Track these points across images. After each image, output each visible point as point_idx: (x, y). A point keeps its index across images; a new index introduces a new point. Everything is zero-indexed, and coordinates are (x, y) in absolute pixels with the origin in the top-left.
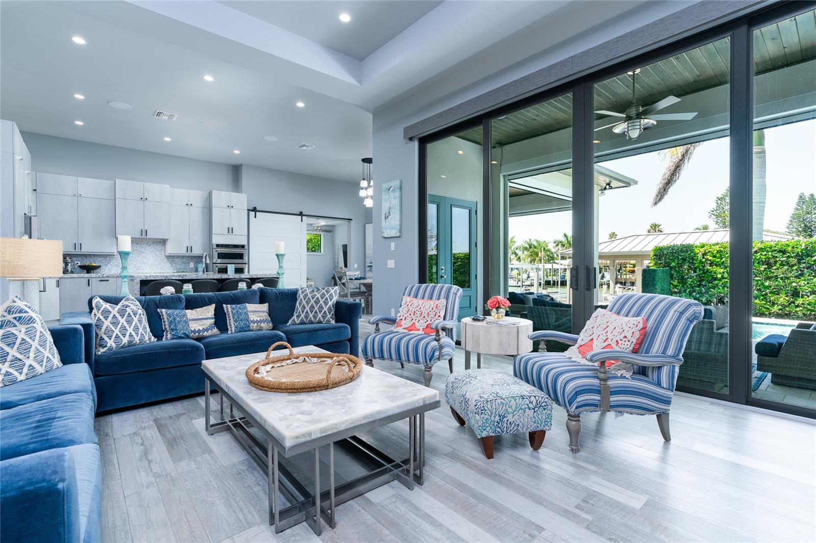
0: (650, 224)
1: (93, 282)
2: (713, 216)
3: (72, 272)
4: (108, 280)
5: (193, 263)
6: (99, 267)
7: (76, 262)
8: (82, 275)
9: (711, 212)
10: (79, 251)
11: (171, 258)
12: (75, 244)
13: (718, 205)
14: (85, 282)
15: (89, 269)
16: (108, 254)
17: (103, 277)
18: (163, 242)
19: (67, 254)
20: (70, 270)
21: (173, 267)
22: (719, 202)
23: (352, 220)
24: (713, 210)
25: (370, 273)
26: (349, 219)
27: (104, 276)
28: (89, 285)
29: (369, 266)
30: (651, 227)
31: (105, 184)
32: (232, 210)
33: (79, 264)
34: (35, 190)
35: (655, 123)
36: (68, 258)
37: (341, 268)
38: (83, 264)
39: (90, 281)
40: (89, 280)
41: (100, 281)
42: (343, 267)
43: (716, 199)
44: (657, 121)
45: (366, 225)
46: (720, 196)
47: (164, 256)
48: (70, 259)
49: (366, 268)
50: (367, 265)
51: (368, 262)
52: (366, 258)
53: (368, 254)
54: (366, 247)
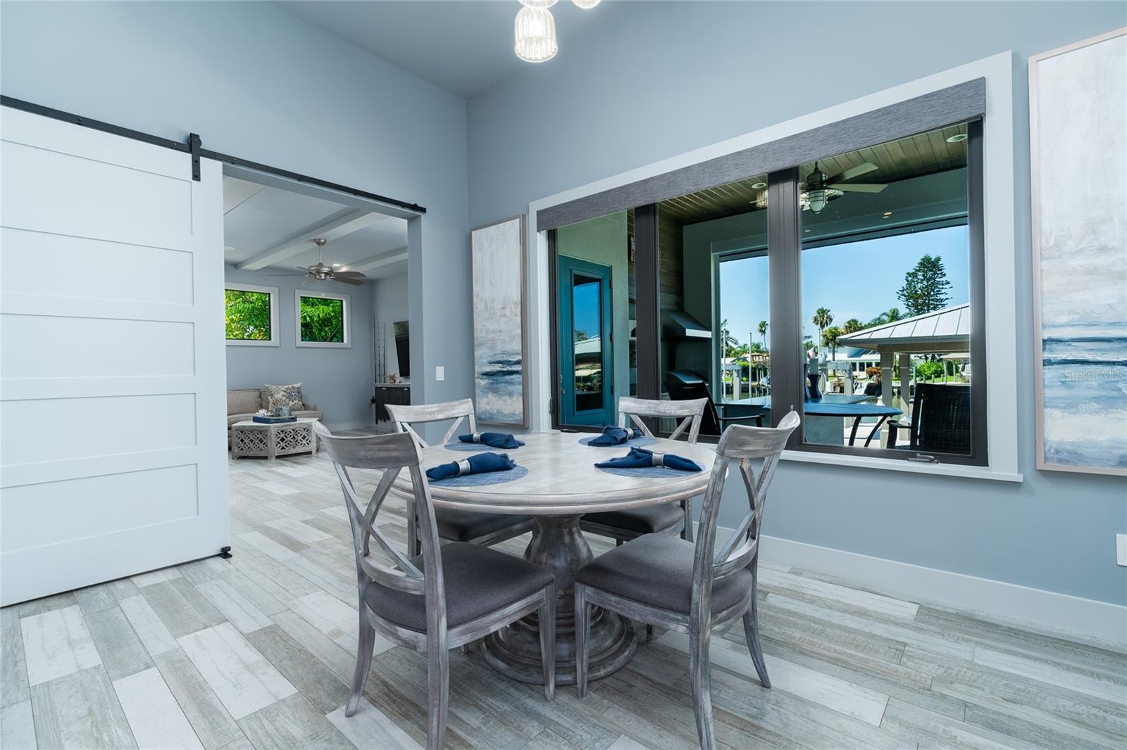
0: (818, 309)
2: (903, 297)
9: (900, 293)
13: (909, 284)
22: (910, 278)
23: (424, 210)
24: (901, 289)
25: (490, 396)
26: (414, 207)
29: (486, 374)
30: (819, 313)
35: (842, 193)
37: (393, 378)
42: (398, 375)
43: (906, 275)
44: (844, 192)
45: (473, 232)
46: (912, 271)
49: (476, 381)
50: (479, 369)
51: (484, 361)
52: (476, 347)
53: (482, 331)
54: (475, 306)
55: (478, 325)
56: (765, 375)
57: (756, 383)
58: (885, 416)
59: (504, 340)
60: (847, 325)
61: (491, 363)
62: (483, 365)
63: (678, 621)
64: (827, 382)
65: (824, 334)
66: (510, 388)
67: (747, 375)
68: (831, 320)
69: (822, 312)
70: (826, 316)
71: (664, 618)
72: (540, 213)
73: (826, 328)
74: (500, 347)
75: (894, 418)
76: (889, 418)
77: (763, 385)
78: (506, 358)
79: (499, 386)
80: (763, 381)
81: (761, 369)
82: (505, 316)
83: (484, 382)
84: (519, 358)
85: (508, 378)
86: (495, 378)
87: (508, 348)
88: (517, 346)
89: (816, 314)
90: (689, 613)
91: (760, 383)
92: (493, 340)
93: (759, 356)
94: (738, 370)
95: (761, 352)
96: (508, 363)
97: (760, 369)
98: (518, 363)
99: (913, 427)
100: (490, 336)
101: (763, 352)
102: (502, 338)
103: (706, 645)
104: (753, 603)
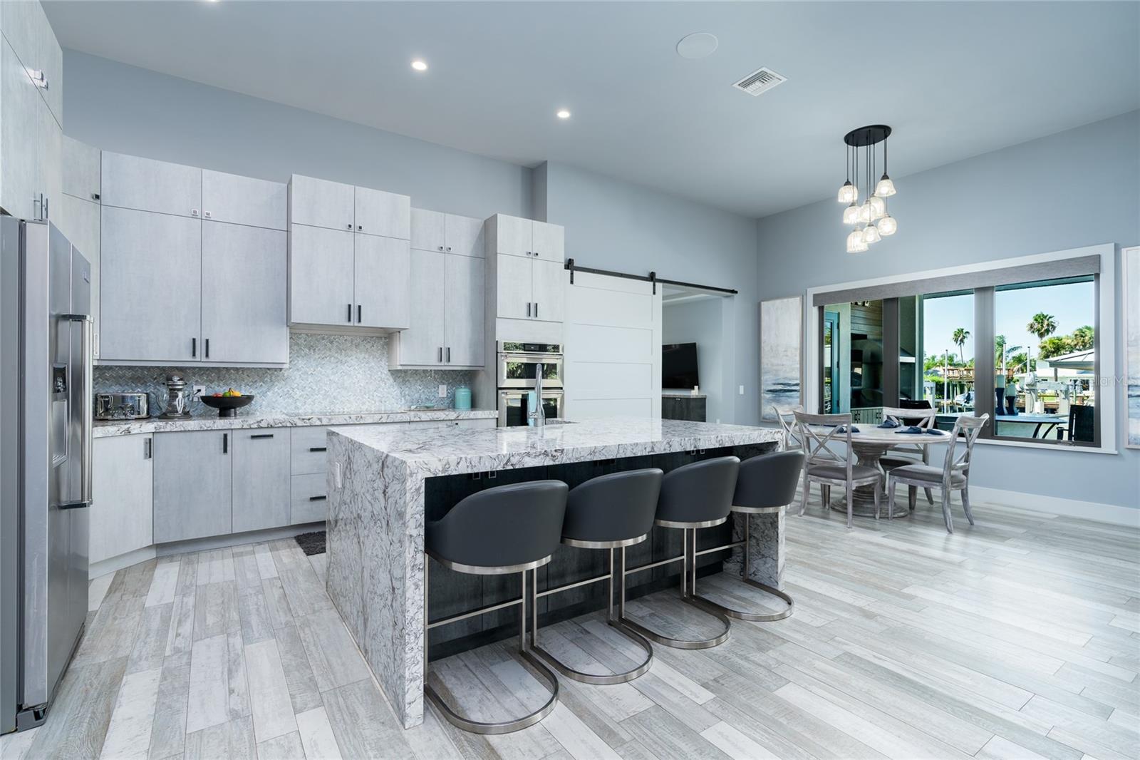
0: (1035, 315)
1: (236, 441)
3: (186, 415)
4: (272, 436)
5: (445, 387)
6: (247, 399)
7: (196, 388)
8: (208, 423)
10: (204, 359)
11: (402, 376)
12: (194, 340)
14: (215, 441)
15: (224, 406)
16: (269, 366)
17: (260, 428)
18: (387, 337)
19: (177, 368)
20: (180, 409)
21: (404, 396)
23: (736, 292)
26: (729, 291)
27: (263, 424)
28: (225, 451)
30: (1036, 320)
31: (267, 189)
32: (538, 263)
33: (203, 393)
34: (97, 197)
36: (176, 379)
38: (211, 394)
39: (229, 438)
40: (225, 436)
41: (253, 437)
45: (763, 303)
47: (386, 372)
48: (181, 379)
49: (762, 395)
50: (764, 387)
51: (770, 383)
52: (762, 375)
53: (767, 364)
54: (762, 349)
55: (764, 360)
56: (962, 392)
57: (950, 401)
58: (1054, 424)
59: (786, 370)
60: (1077, 333)
61: (775, 384)
62: (768, 385)
63: (937, 485)
64: (1036, 403)
65: (1043, 345)
66: (790, 400)
67: (942, 393)
68: (1054, 328)
69: (1041, 318)
70: (1046, 322)
71: (930, 485)
72: (815, 296)
73: (1046, 338)
74: (782, 375)
75: (1060, 425)
76: (1056, 426)
77: (957, 404)
78: (786, 382)
79: (781, 398)
80: (959, 399)
81: (956, 385)
82: (787, 356)
83: (769, 396)
84: (798, 382)
85: (788, 394)
86: (777, 393)
87: (789, 375)
88: (797, 374)
89: (1032, 321)
90: (942, 482)
91: (955, 401)
92: (777, 371)
93: (953, 370)
94: (932, 388)
95: (955, 365)
96: (789, 385)
97: (954, 386)
98: (797, 385)
99: (1070, 430)
100: (775, 368)
101: (959, 365)
102: (784, 369)
103: (949, 493)
104: (967, 486)
